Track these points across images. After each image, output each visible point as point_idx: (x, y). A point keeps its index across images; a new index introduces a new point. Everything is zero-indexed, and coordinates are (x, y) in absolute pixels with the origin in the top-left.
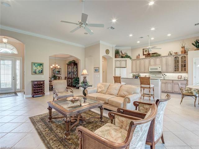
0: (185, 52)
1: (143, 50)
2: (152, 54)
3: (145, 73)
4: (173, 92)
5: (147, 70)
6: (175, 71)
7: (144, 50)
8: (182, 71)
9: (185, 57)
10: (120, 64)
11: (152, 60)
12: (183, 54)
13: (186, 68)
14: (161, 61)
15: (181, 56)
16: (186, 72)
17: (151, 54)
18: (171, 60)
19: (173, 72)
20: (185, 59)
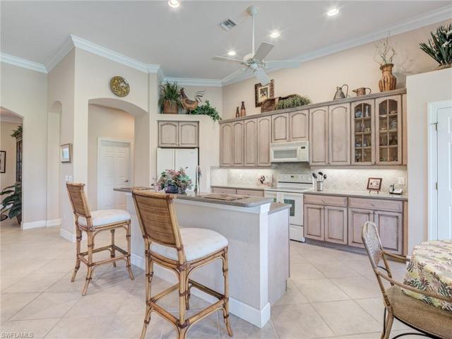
0: (394, 84)
1: (256, 87)
2: (280, 98)
3: (258, 167)
4: (350, 244)
5: (263, 159)
6: (357, 160)
7: (259, 89)
8: (381, 159)
9: (396, 102)
10: (178, 136)
11: (280, 120)
12: (387, 91)
13: (399, 149)
14: (309, 124)
15: (379, 101)
16: (399, 162)
17: (277, 100)
18: (342, 119)
19: (350, 166)
20: (393, 113)
